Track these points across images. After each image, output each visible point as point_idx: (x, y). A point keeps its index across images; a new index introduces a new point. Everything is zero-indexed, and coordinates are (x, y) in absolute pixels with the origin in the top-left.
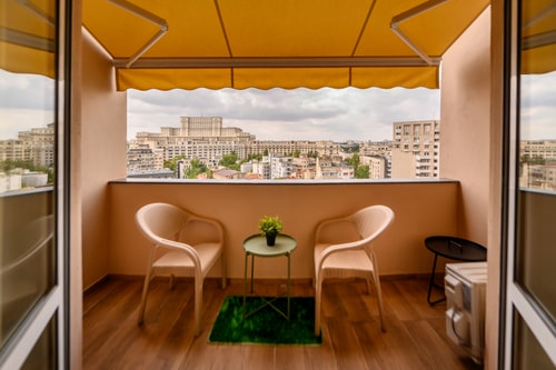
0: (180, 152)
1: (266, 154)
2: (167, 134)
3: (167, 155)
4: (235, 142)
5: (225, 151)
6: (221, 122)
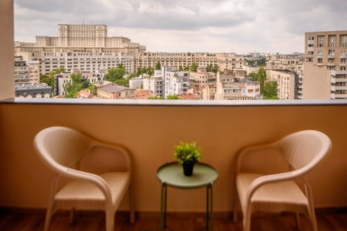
0: (59, 65)
1: (159, 67)
2: (43, 44)
3: (44, 69)
4: (122, 54)
5: (111, 63)
6: (106, 31)
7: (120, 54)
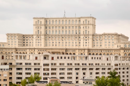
0: (33, 72)
4: (116, 57)
5: (100, 71)
6: (94, 26)
7: (113, 58)
